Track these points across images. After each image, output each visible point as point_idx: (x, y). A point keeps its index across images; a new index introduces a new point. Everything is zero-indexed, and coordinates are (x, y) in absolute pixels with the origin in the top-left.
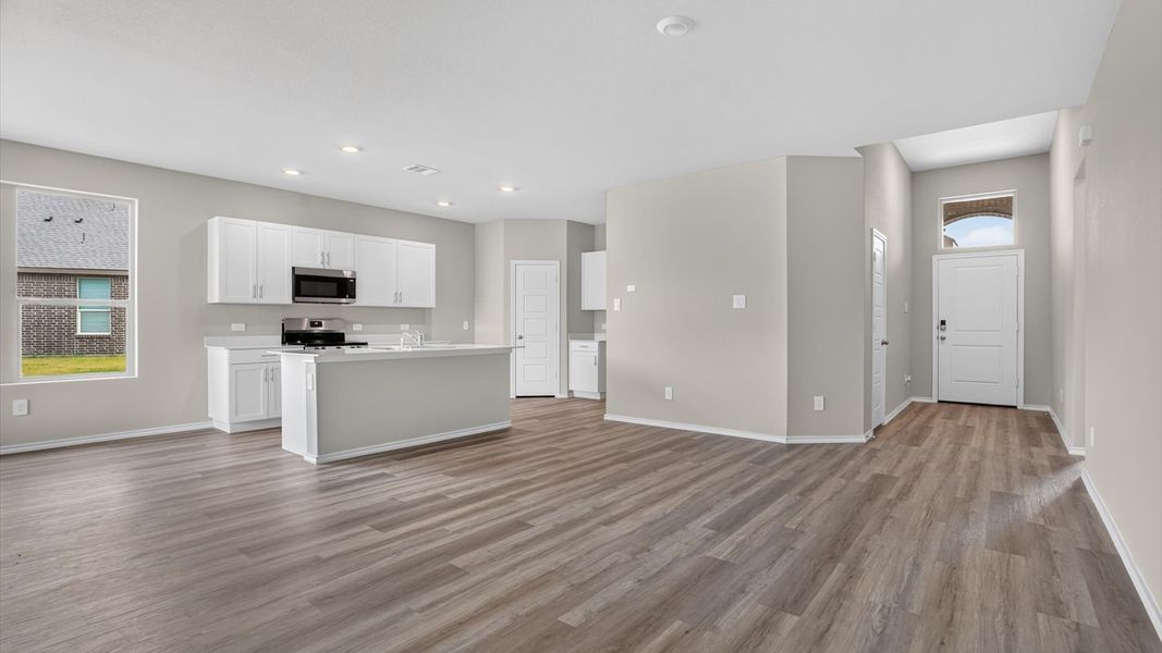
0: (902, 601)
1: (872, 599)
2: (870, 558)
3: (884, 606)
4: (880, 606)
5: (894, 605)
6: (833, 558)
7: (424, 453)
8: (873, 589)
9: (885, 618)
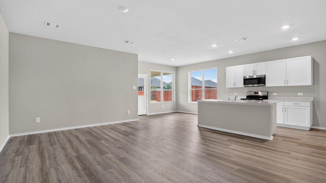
0: (57, 170)
1: (64, 166)
2: (75, 175)
3: (60, 166)
4: (61, 165)
5: (58, 167)
6: (85, 169)
7: (216, 133)
8: (66, 168)
9: (58, 164)
